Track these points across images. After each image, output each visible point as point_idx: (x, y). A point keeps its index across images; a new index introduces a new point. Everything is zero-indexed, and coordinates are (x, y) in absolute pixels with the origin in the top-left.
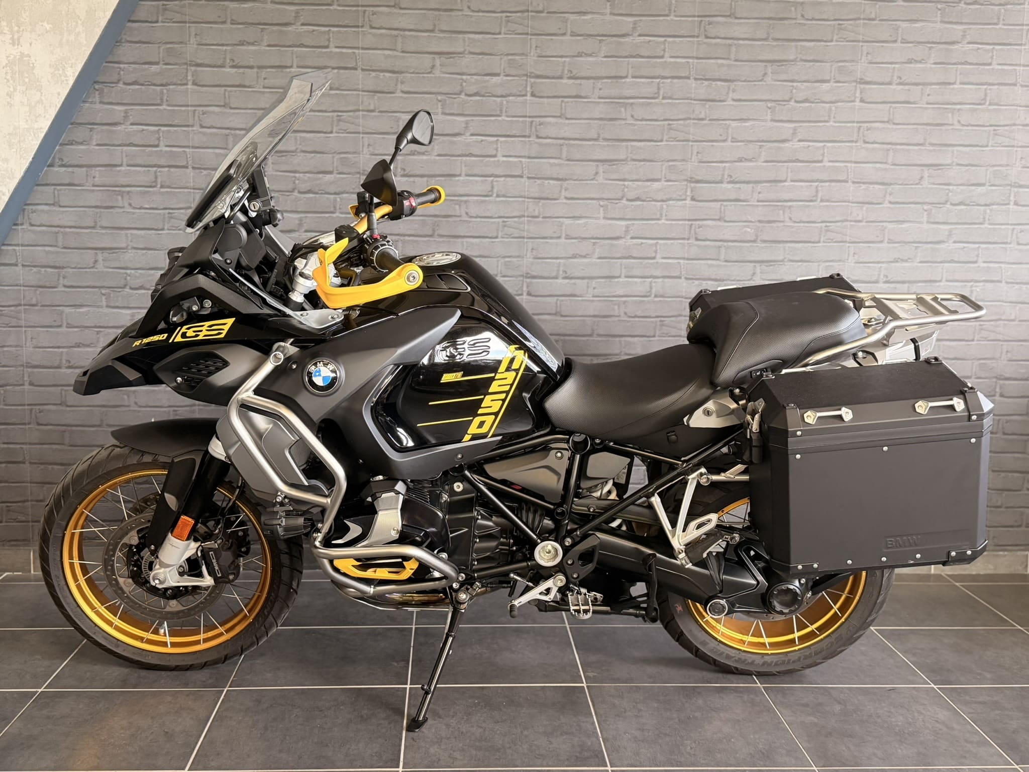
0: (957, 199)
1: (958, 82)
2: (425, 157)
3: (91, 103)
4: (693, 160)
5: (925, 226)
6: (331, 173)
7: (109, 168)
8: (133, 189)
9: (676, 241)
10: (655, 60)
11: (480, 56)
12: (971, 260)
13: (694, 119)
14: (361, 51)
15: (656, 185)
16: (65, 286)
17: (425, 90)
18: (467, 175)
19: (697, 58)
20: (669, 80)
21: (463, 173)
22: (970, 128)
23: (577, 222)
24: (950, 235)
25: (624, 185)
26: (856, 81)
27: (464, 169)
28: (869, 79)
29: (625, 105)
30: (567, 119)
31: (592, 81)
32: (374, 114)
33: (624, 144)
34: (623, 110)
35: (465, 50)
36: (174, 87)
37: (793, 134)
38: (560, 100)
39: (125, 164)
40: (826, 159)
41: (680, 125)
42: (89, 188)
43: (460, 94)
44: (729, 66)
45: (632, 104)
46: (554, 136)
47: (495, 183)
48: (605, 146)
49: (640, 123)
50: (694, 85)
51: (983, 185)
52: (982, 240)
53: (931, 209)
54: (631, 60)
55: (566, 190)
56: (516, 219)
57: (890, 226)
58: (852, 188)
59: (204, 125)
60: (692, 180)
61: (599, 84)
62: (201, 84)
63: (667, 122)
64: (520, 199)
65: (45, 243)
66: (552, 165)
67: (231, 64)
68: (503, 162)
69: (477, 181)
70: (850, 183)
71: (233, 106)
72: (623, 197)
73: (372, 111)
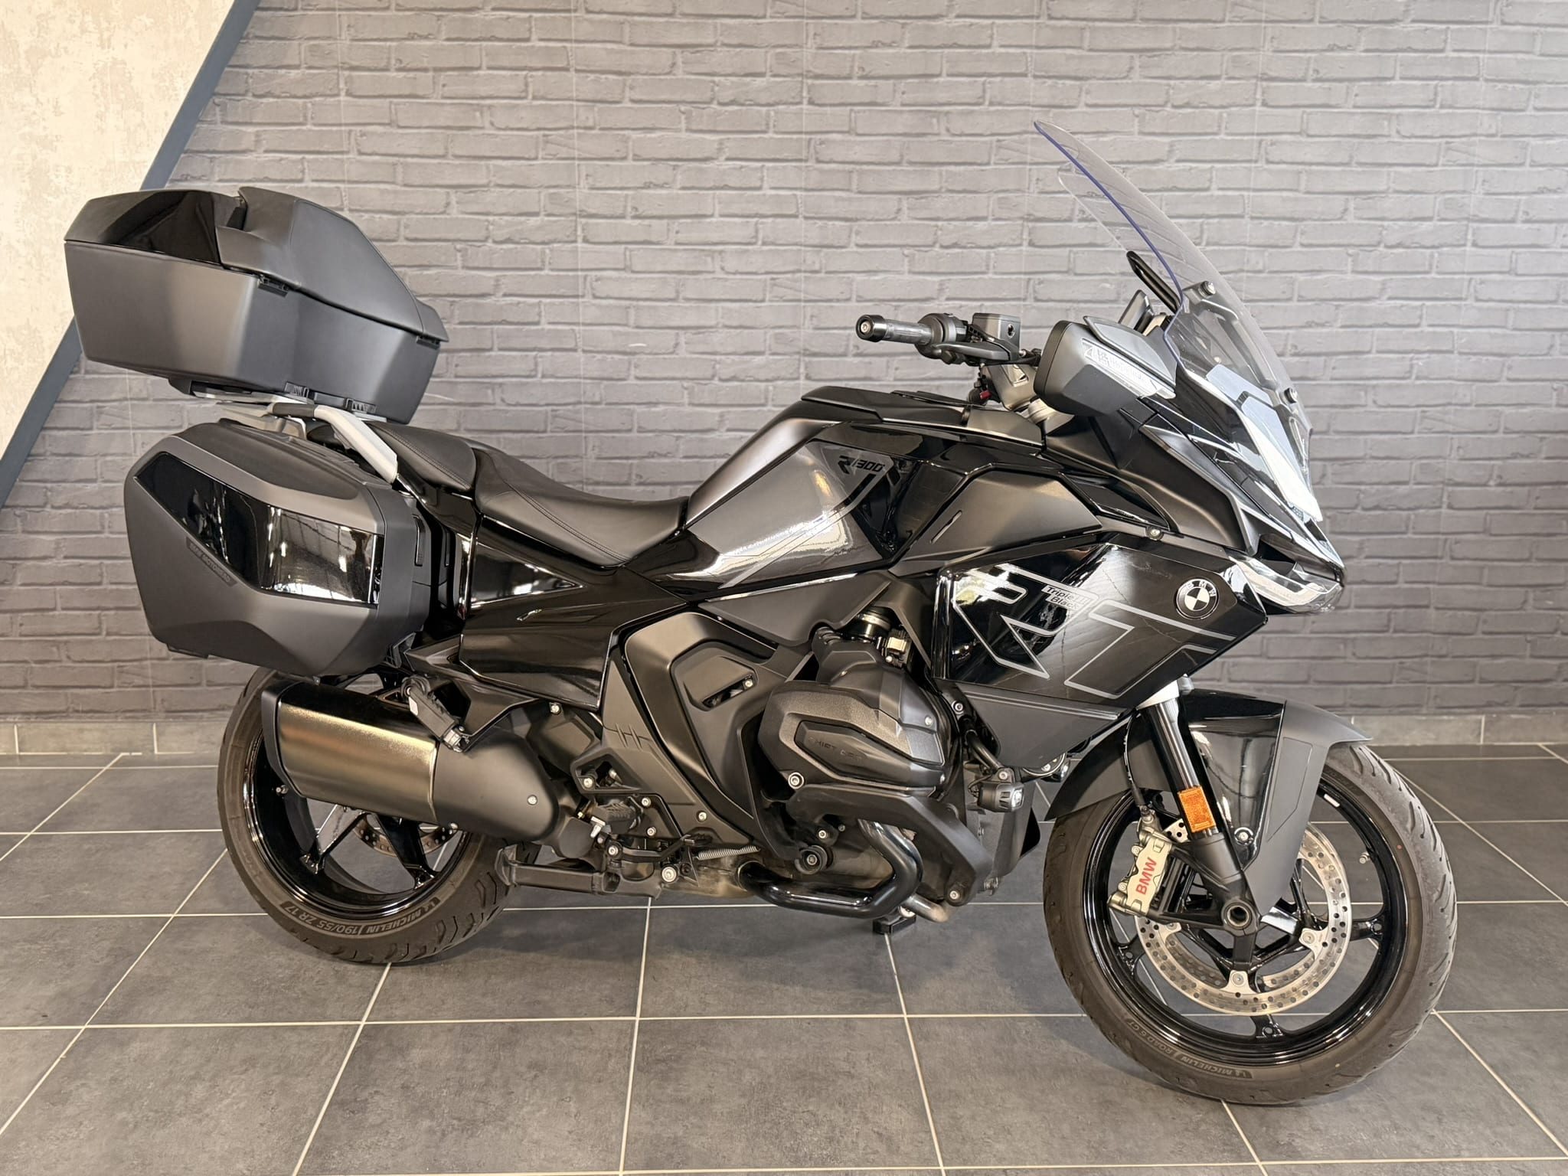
0: (1392, 240)
1: (1398, 76)
2: (664, 192)
3: (211, 123)
4: (1031, 190)
5: (1349, 277)
6: (536, 214)
10: (978, 51)
11: (738, 50)
12: (1411, 322)
14: (575, 45)
15: (981, 225)
17: (663, 97)
18: (722, 216)
19: (1038, 47)
20: (998, 79)
21: (717, 213)
22: (1414, 140)
24: (1383, 289)
25: (937, 226)
26: (1256, 77)
27: (717, 207)
28: (1273, 74)
29: (936, 114)
30: (858, 135)
31: (891, 82)
32: (593, 132)
33: (936, 169)
34: (935, 121)
35: (716, 42)
36: (321, 99)
37: (1170, 152)
38: (849, 108)
40: (1214, 186)
41: (1014, 141)
43: (710, 102)
44: (1080, 57)
45: (947, 113)
46: (840, 159)
47: (760, 226)
48: (909, 172)
49: (958, 139)
50: (1033, 85)
51: (1430, 219)
52: (1427, 295)
53: (1358, 254)
54: (946, 51)
55: (858, 233)
56: (789, 276)
57: (1301, 277)
58: (1249, 226)
59: (363, 151)
60: (1030, 218)
61: (902, 85)
62: (358, 93)
63: (995, 138)
64: (795, 248)
66: (837, 199)
67: (398, 65)
68: (772, 196)
69: (735, 223)
70: (1247, 220)
71: (401, 124)
72: (935, 243)
73: (591, 128)
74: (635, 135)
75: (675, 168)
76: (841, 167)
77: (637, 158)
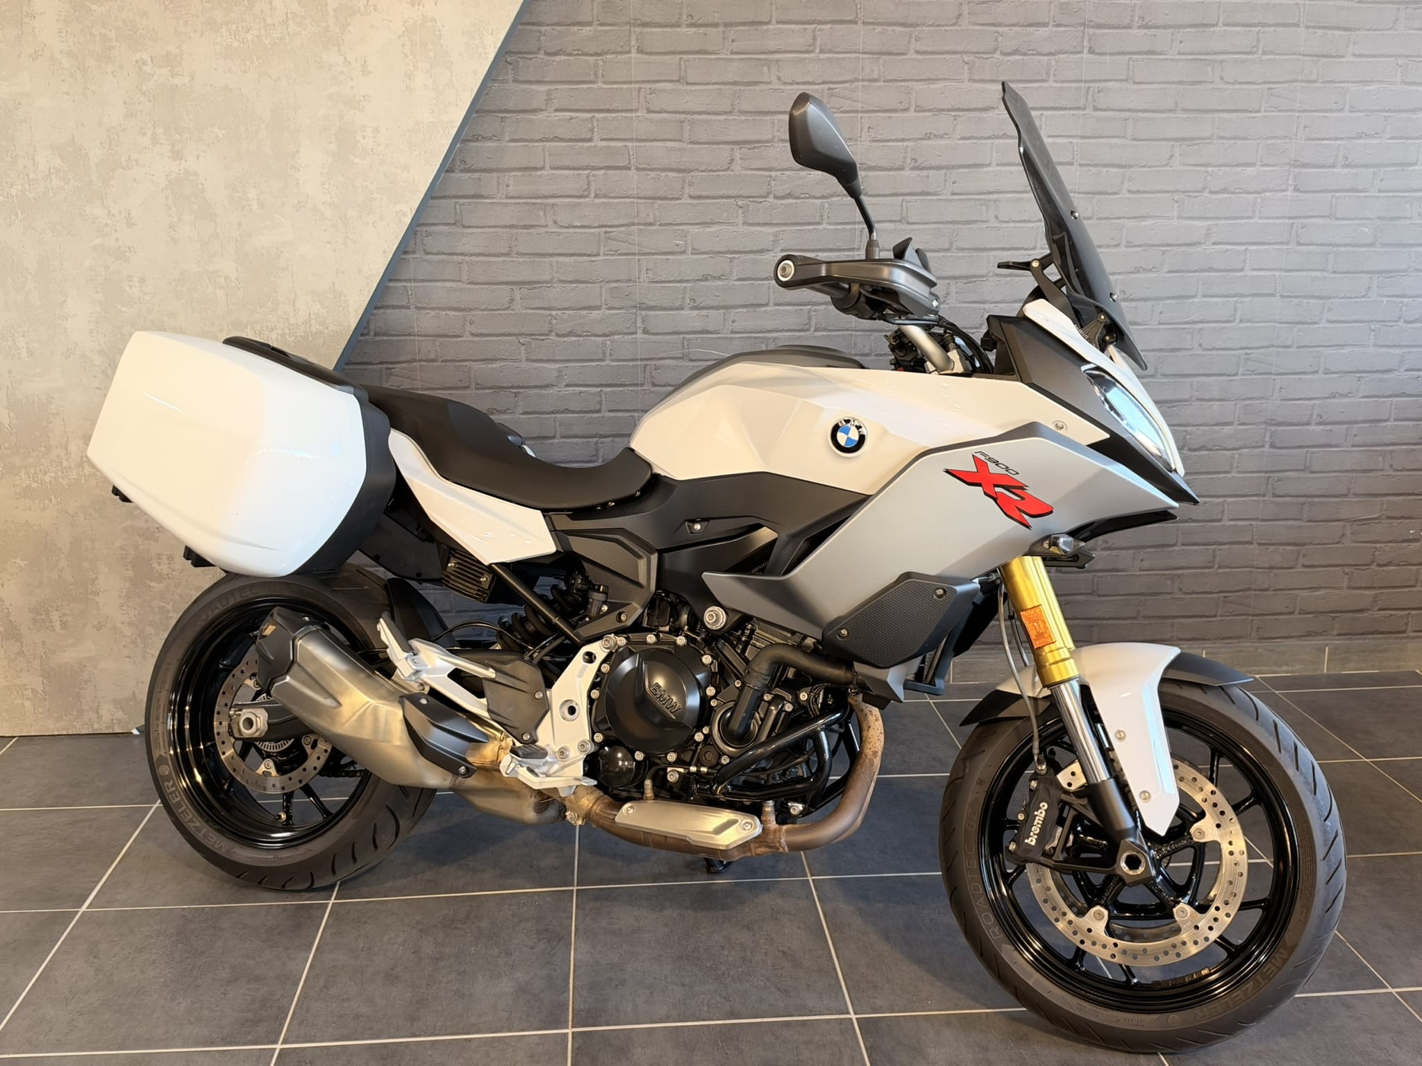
2: (943, 142)
3: (503, 82)
4: (1299, 137)
7: (527, 173)
8: (558, 200)
9: (1271, 247)
13: (1302, 81)
15: (1249, 171)
16: (472, 334)
17: (948, 48)
18: (998, 166)
20: (1272, 29)
21: (994, 163)
23: (1143, 223)
25: (1207, 172)
27: (995, 157)
29: (1212, 63)
30: (1135, 83)
31: (1170, 31)
32: (878, 84)
33: (1209, 116)
34: (1210, 69)
36: (613, 56)
38: (1128, 57)
39: (547, 166)
41: (1284, 89)
42: (502, 201)
43: (993, 52)
45: (1222, 61)
46: (1116, 107)
48: (1184, 119)
49: (1230, 87)
50: (1304, 35)
55: (1130, 179)
59: (652, 108)
60: (1297, 164)
61: (1180, 35)
62: (648, 51)
63: (1266, 86)
65: (445, 277)
66: (1112, 146)
67: (689, 21)
71: (690, 81)
72: (1205, 188)
73: (876, 80)
74: (918, 86)
75: (955, 117)
76: (1117, 114)
77: (919, 109)
